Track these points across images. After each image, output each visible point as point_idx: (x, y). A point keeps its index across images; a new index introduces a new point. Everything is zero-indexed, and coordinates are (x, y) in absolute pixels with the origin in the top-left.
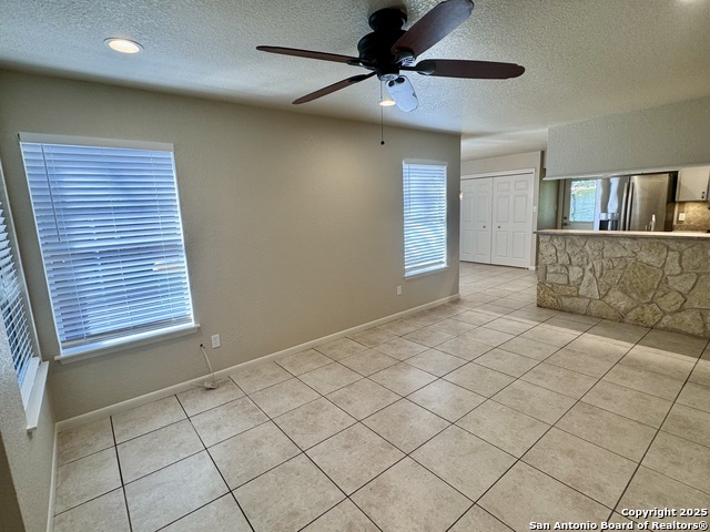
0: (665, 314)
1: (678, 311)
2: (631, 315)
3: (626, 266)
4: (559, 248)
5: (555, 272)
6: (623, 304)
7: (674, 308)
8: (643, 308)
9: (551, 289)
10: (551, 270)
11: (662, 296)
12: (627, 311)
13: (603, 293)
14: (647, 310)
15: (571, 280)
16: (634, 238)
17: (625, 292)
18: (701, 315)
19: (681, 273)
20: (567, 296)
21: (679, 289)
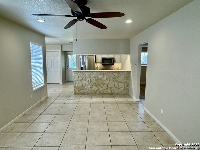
0: (104, 90)
1: (107, 89)
2: (98, 92)
3: (96, 79)
4: (79, 75)
5: (79, 83)
6: (96, 89)
7: (106, 88)
8: (100, 89)
9: (78, 88)
10: (77, 82)
11: (104, 86)
12: (97, 91)
13: (91, 87)
15: (83, 85)
16: (97, 72)
17: (96, 86)
18: (111, 89)
19: (106, 80)
20: (82, 89)
21: (106, 83)
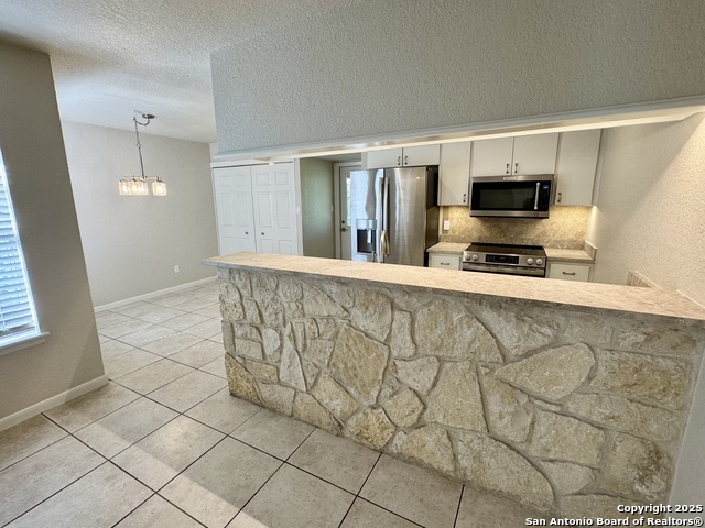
0: (397, 429)
1: (415, 426)
2: (352, 425)
3: (337, 333)
4: (244, 293)
5: (245, 337)
6: (339, 405)
7: (409, 421)
8: (366, 414)
9: (244, 366)
10: (238, 331)
11: (392, 396)
12: (346, 418)
13: (310, 381)
14: (372, 418)
15: (267, 352)
17: (339, 383)
18: (449, 437)
19: (416, 356)
20: (265, 381)
21: (415, 386)
